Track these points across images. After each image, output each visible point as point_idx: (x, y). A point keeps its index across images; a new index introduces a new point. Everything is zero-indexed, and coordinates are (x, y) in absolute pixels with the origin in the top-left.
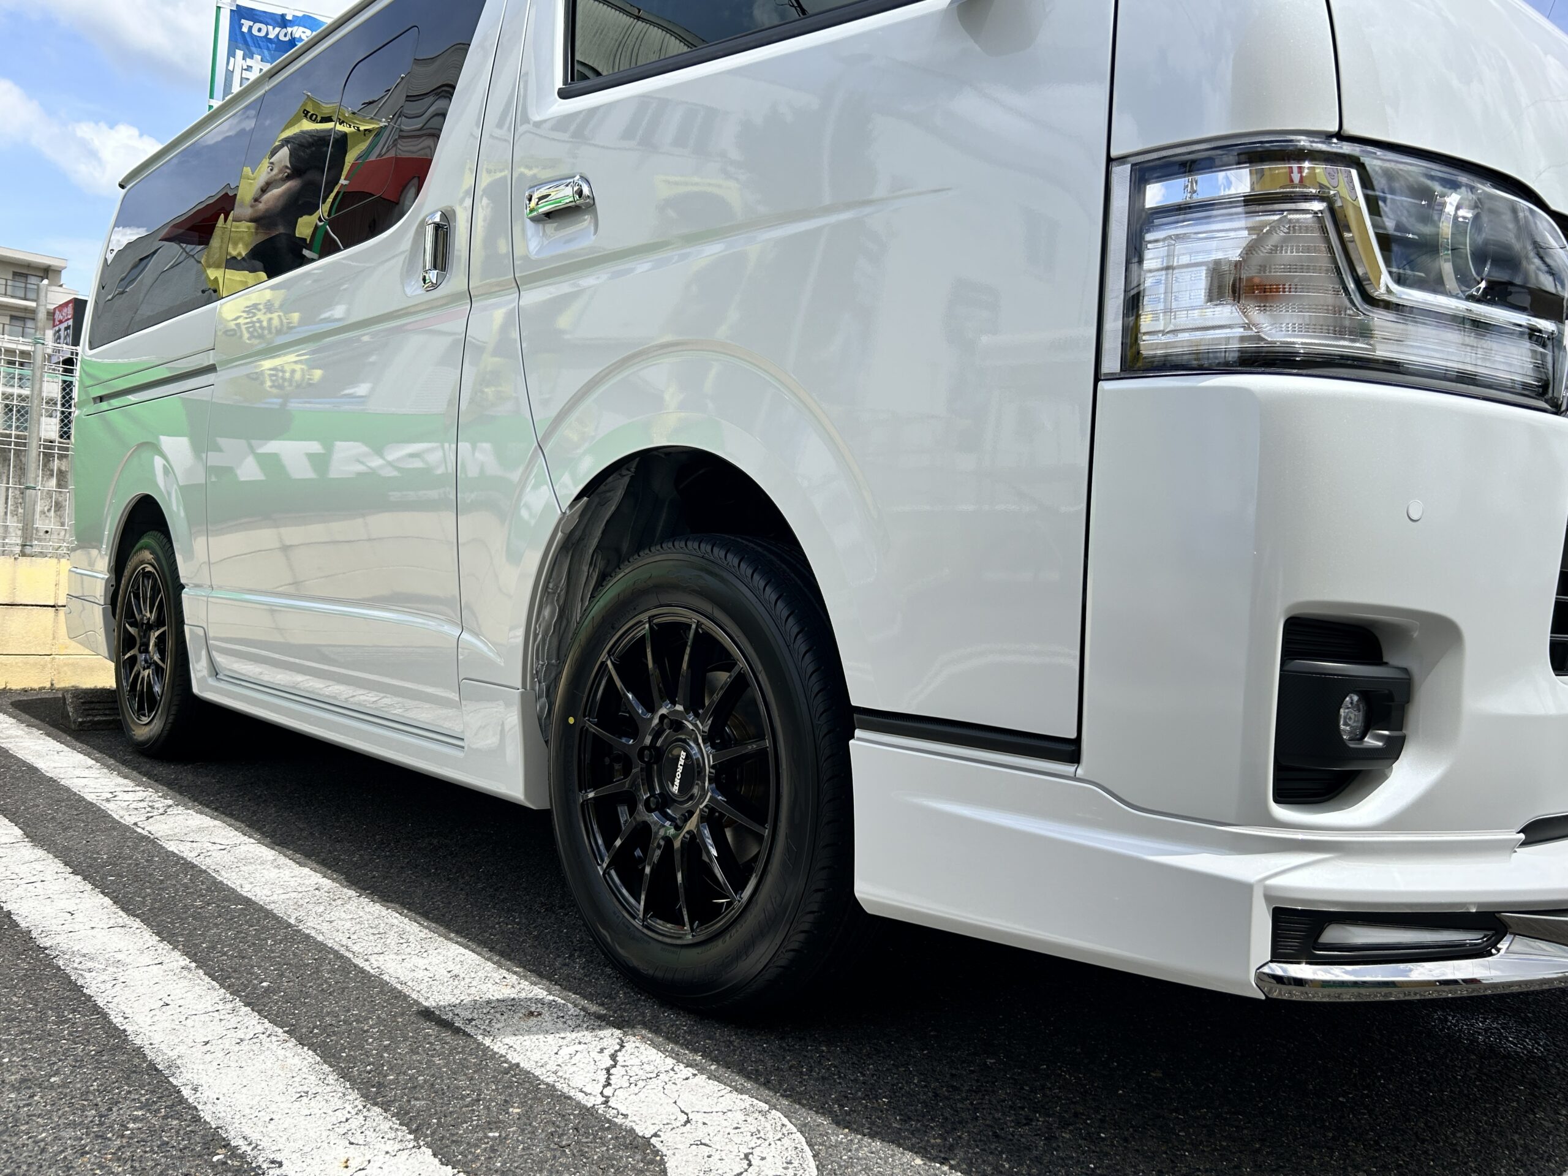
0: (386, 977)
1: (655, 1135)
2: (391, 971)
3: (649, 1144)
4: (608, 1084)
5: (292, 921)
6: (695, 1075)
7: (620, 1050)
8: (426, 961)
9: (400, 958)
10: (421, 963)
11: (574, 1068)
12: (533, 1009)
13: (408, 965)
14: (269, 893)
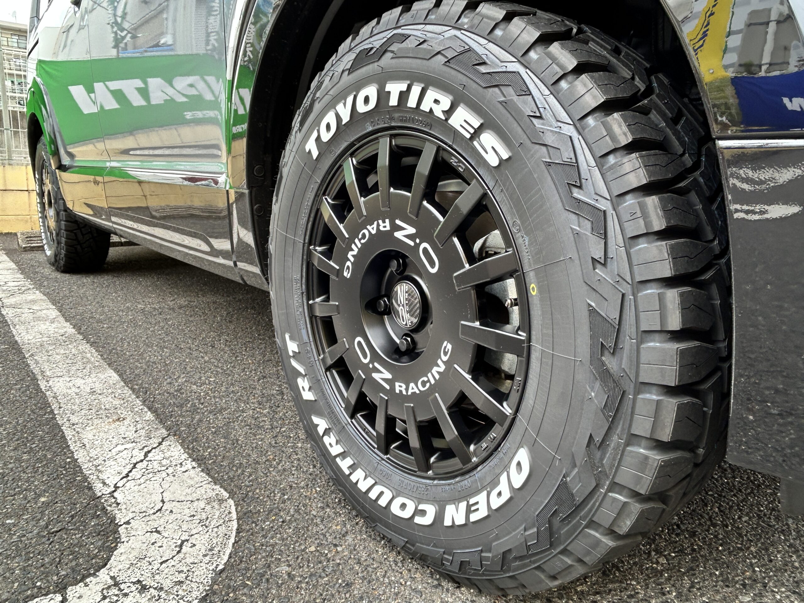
0: (48, 393)
1: (128, 523)
2: (55, 390)
3: (116, 532)
4: (127, 476)
5: (27, 356)
6: (194, 468)
7: (155, 448)
8: (84, 381)
9: (68, 379)
10: (79, 382)
11: (114, 463)
12: (122, 416)
13: (71, 384)
14: (30, 338)
